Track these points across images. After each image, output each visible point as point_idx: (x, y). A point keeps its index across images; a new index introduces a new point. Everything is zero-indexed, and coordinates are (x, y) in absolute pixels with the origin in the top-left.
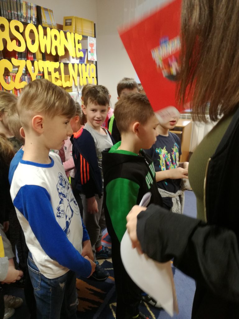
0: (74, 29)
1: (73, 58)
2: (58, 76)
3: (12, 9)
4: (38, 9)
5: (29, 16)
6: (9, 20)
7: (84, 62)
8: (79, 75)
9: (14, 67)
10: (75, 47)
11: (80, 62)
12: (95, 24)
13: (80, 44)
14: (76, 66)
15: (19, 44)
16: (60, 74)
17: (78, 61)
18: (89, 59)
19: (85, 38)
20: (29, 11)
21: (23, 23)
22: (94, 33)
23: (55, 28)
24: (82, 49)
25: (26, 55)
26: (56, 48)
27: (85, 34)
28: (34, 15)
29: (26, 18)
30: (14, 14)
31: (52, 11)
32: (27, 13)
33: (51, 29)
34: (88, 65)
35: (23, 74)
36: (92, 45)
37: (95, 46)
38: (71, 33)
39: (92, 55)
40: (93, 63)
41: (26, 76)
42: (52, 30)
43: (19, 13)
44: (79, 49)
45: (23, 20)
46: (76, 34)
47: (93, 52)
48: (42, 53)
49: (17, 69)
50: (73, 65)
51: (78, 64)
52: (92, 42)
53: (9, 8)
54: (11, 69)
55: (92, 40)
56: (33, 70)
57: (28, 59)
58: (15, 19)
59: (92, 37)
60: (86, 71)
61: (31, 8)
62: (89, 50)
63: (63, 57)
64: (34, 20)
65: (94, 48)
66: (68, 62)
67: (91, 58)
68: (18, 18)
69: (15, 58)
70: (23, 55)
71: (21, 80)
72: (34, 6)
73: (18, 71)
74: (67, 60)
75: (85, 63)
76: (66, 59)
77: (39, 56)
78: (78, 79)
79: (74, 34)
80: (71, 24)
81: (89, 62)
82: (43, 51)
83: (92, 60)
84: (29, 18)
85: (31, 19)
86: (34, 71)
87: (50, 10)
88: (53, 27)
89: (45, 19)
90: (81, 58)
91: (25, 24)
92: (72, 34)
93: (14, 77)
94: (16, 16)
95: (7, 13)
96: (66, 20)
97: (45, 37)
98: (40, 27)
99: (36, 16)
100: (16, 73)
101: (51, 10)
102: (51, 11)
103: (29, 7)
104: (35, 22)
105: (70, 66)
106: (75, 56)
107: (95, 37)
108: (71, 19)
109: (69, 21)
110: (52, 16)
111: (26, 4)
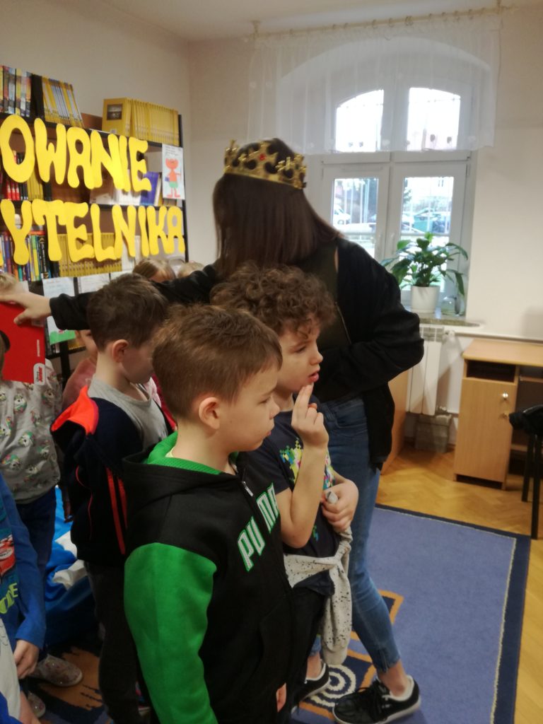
0: (127, 127)
1: (124, 192)
2: (84, 236)
4: (36, 82)
5: (11, 97)
7: (153, 202)
8: (138, 232)
10: (129, 168)
11: (142, 201)
12: (180, 117)
13: (143, 162)
14: (131, 211)
16: (90, 229)
17: (137, 201)
18: (165, 196)
19: (155, 146)
20: (11, 87)
22: (177, 136)
23: (78, 126)
24: (148, 172)
26: (80, 171)
27: (155, 140)
28: (24, 95)
29: (4, 103)
31: (71, 86)
32: (5, 92)
33: (67, 127)
34: (163, 209)
36: (172, 164)
37: (180, 165)
38: (118, 137)
39: (174, 187)
40: (177, 205)
42: (70, 129)
44: (139, 172)
46: (131, 139)
47: (175, 180)
48: (43, 183)
50: (124, 209)
51: (137, 208)
52: (172, 157)
55: (171, 153)
56: (20, 222)
57: (6, 197)
59: (173, 145)
60: (157, 223)
61: (16, 79)
62: (164, 175)
63: (98, 191)
64: (23, 107)
65: (179, 169)
66: (110, 203)
67: (170, 193)
72: (22, 74)
74: (110, 197)
75: (157, 203)
76: (107, 195)
77: (36, 189)
78: (138, 241)
79: (128, 139)
80: (120, 116)
81: (165, 202)
82: (46, 177)
83: (174, 197)
84: (12, 104)
85: (16, 104)
86: (22, 225)
87: (66, 85)
88: (73, 122)
89: (52, 103)
90: (144, 194)
92: (123, 139)
96: (109, 106)
97: (51, 145)
98: (39, 124)
99: (29, 97)
101: (69, 83)
102: (69, 87)
103: (11, 78)
104: (25, 113)
105: (117, 213)
106: (128, 189)
107: (181, 145)
108: (121, 106)
109: (117, 110)
110: (71, 99)
111: (5, 71)
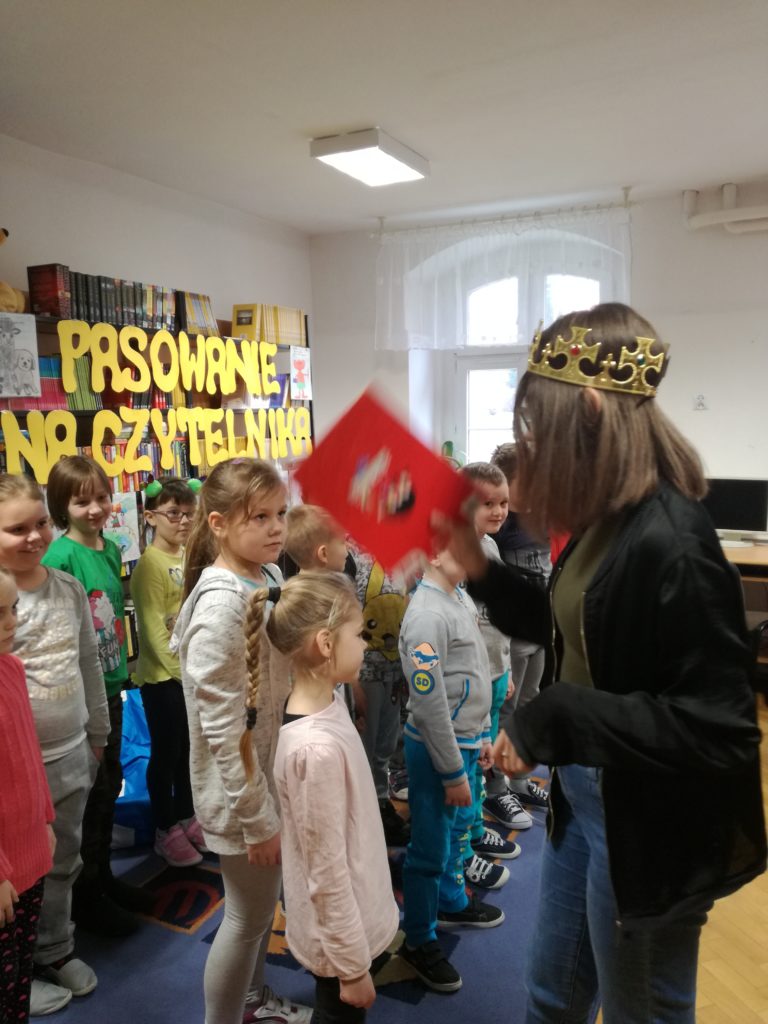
0: (258, 332)
1: (255, 396)
2: (220, 441)
3: (125, 303)
4: (179, 297)
5: (159, 313)
6: (119, 329)
7: (281, 404)
8: (269, 435)
9: (125, 425)
10: (260, 372)
11: (272, 404)
12: (306, 317)
13: (273, 365)
14: (262, 416)
15: (137, 376)
16: (225, 434)
17: (267, 403)
18: (293, 397)
19: (283, 349)
20: (159, 304)
21: (146, 330)
22: (304, 337)
23: (215, 335)
24: (278, 375)
25: (152, 397)
26: (217, 378)
27: (283, 342)
28: (169, 311)
29: (153, 320)
30: (129, 313)
31: (208, 298)
32: (154, 308)
33: (206, 337)
34: (291, 410)
35: (144, 441)
36: (300, 365)
37: (308, 366)
38: (250, 342)
39: (302, 388)
40: (303, 405)
41: (149, 443)
42: (209, 339)
43: (139, 311)
44: (269, 375)
45: (145, 325)
46: (262, 343)
47: (302, 380)
48: (186, 392)
49: (129, 430)
50: (256, 413)
51: (267, 411)
52: (299, 358)
53: (119, 303)
54: (117, 430)
55: (300, 354)
56: (166, 429)
57: (154, 406)
58: (130, 323)
59: (300, 346)
60: (286, 425)
61: (162, 297)
62: (293, 376)
63: (231, 397)
64: (169, 321)
65: (306, 370)
66: (243, 407)
67: (297, 394)
68: (136, 321)
69: (128, 406)
70: (144, 399)
71: (139, 454)
72: (168, 291)
73: (132, 434)
74: (242, 402)
75: (284, 406)
76: (239, 399)
77: (180, 398)
78: (268, 444)
79: (259, 343)
80: (250, 322)
81: (293, 403)
82: (188, 387)
83: (301, 399)
84: (159, 319)
85: (163, 320)
86: (168, 432)
87: (204, 297)
88: (210, 332)
89: (193, 316)
90: (273, 396)
91: (151, 333)
92: (254, 344)
93: (124, 447)
94: (132, 316)
95: (114, 313)
96: (239, 312)
97: (193, 355)
98: (183, 336)
99: (174, 312)
100: (128, 439)
101: (207, 295)
102: (206, 298)
103: (159, 296)
104: (170, 327)
105: (249, 417)
106: (259, 393)
107: (307, 346)
108: (251, 311)
109: (247, 315)
110: (208, 309)
111: (154, 289)
